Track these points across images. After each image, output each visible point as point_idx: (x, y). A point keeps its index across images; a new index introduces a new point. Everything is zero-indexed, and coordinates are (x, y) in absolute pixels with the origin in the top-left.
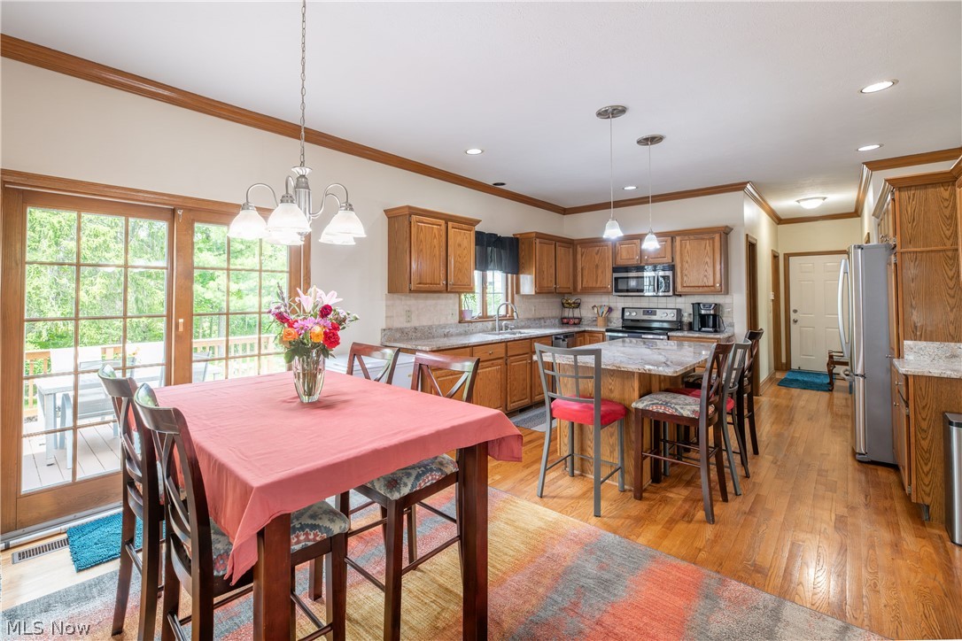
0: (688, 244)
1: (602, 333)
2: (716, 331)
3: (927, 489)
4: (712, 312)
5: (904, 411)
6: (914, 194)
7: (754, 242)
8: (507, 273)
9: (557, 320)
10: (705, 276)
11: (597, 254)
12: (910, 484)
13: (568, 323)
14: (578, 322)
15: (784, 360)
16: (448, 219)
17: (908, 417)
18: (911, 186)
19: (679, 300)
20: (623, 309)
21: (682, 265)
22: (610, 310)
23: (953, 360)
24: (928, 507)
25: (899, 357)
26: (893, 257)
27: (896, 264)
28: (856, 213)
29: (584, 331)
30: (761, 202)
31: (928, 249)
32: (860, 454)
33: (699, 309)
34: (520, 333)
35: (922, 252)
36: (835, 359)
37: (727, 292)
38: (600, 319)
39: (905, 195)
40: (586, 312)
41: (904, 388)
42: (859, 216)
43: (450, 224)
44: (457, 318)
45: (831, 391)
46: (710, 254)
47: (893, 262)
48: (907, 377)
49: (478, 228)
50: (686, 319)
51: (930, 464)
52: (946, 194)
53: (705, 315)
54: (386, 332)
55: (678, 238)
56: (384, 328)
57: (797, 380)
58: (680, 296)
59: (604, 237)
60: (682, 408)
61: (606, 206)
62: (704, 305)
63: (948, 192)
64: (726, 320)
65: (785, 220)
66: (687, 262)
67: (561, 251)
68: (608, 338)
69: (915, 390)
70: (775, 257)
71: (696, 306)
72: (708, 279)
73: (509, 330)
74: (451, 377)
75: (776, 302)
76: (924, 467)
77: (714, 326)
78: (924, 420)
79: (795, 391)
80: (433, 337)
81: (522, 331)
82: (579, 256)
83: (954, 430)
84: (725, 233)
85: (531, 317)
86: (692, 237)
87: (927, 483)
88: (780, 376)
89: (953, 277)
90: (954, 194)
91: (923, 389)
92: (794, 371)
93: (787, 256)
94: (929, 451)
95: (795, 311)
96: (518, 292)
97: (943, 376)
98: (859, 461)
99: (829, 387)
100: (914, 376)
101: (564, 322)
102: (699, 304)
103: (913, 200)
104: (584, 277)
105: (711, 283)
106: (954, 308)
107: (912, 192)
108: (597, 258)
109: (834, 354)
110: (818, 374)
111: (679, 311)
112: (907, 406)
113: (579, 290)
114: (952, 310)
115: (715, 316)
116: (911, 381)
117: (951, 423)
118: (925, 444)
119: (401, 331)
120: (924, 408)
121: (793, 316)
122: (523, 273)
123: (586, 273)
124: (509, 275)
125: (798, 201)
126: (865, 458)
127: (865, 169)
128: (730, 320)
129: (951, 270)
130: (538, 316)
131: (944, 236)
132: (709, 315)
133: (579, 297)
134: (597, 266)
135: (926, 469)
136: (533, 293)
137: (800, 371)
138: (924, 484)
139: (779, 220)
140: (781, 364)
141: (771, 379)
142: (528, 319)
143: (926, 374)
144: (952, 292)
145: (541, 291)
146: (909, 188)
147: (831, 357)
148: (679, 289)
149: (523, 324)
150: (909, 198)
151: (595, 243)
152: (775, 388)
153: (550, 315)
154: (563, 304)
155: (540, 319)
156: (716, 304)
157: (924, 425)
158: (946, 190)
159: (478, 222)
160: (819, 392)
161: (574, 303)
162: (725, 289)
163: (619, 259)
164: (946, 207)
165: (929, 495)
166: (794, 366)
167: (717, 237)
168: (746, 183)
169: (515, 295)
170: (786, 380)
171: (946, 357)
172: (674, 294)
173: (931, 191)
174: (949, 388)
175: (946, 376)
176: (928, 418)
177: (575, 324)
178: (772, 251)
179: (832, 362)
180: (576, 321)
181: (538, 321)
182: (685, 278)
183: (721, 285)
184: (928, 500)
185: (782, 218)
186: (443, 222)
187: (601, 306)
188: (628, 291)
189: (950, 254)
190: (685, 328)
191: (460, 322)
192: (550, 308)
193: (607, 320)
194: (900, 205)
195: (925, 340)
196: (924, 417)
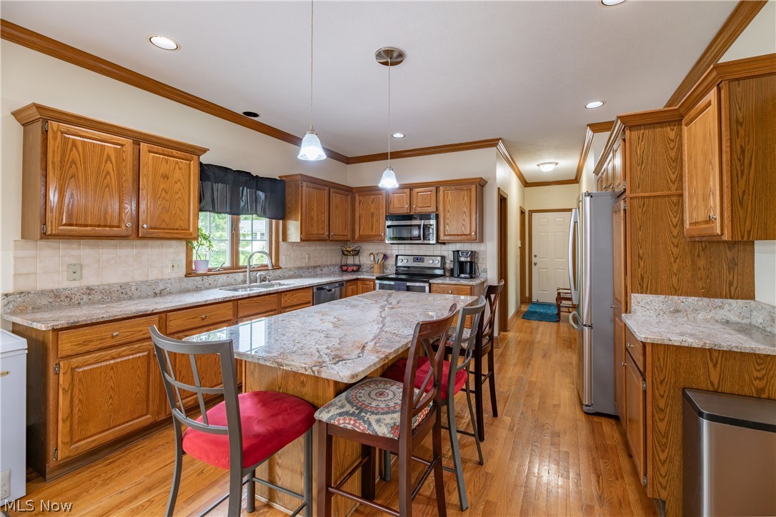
0: (449, 194)
1: (373, 280)
2: (471, 277)
3: (664, 482)
4: (469, 259)
5: (641, 385)
6: (643, 134)
7: (506, 196)
8: (271, 218)
9: (337, 267)
10: (464, 225)
11: (373, 202)
12: (645, 474)
13: (346, 271)
14: (358, 268)
15: (527, 295)
16: (139, 139)
17: (645, 392)
18: (640, 125)
19: (444, 247)
20: (397, 256)
21: (445, 215)
22: (385, 257)
23: (677, 315)
24: (664, 502)
25: (626, 312)
26: (622, 202)
27: (625, 210)
28: (576, 180)
29: (357, 279)
30: (512, 163)
31: (655, 194)
32: (587, 406)
33: (459, 256)
34: (280, 284)
35: (649, 197)
36: (562, 295)
37: (482, 240)
38: (376, 266)
39: (635, 134)
40: (365, 260)
41: (641, 358)
42: (578, 183)
43: (144, 146)
44: (183, 271)
45: (559, 321)
46: (468, 204)
47: (622, 208)
48: (644, 345)
49: (205, 159)
50: (449, 265)
51: (666, 451)
52: (672, 135)
53: (463, 262)
54: (11, 298)
55: (442, 188)
56: (10, 290)
57: (536, 312)
58: (444, 243)
59: (380, 185)
60: (378, 421)
61: (383, 156)
62: (462, 253)
63: (674, 132)
64: (481, 266)
65: (530, 183)
66: (449, 212)
67: (336, 198)
68: (377, 286)
69: (653, 360)
70: (522, 213)
71: (456, 253)
72: (465, 227)
73: (267, 282)
74: (112, 362)
75: (522, 249)
76: (661, 454)
77: (471, 272)
78: (662, 396)
79: (535, 323)
80: (131, 298)
81: (282, 282)
82: (357, 204)
83: (705, 423)
84: (481, 184)
85: (304, 265)
86: (453, 188)
87: (664, 474)
88: (525, 308)
89: (677, 224)
90: (680, 135)
91: (662, 361)
92: (534, 304)
93: (531, 212)
94: (666, 436)
95: (535, 256)
96: (285, 239)
97: (684, 344)
98: (586, 413)
99: (557, 318)
100: (653, 345)
101: (344, 269)
102: (458, 251)
103: (642, 140)
104: (362, 226)
105: (468, 232)
106: (677, 258)
107: (642, 131)
108: (373, 206)
109: (561, 291)
110: (549, 305)
111: (443, 258)
112: (644, 380)
113: (356, 238)
114: (675, 261)
115: (471, 263)
116: (649, 349)
117: (701, 414)
118: (662, 426)
119: (56, 294)
120: (661, 382)
121: (534, 260)
122: (290, 218)
123: (363, 220)
124: (274, 221)
125: (538, 165)
126: (591, 410)
127: (589, 133)
128: (484, 267)
129: (675, 217)
130: (313, 264)
131: (669, 180)
132: (466, 262)
133: (360, 244)
134: (372, 214)
135: (663, 456)
136: (299, 240)
137: (538, 304)
138: (661, 475)
139: (526, 183)
140: (525, 299)
141: (518, 312)
142: (299, 268)
143: (667, 342)
144: (675, 241)
145: (307, 238)
146: (638, 127)
147: (559, 294)
148: (442, 237)
149: (291, 273)
150: (639, 138)
151: (372, 191)
152: (520, 321)
153: (329, 263)
154: (343, 251)
155: (314, 267)
156: (472, 252)
157: (662, 403)
158: (672, 130)
159: (204, 151)
160: (551, 323)
161: (353, 251)
162: (481, 238)
163: (391, 207)
164: (672, 149)
165: (665, 488)
166: (534, 300)
167: (473, 188)
168: (498, 140)
169: (281, 243)
170: (528, 312)
171: (671, 312)
172: (438, 242)
173: (658, 130)
174: (688, 359)
175: (686, 345)
176: (666, 395)
177: (353, 271)
178: (520, 207)
179: (560, 298)
180: (355, 268)
181: (312, 270)
182: (447, 227)
183: (476, 234)
184: (664, 495)
185: (528, 181)
186: (128, 142)
187: (377, 254)
188: (411, 239)
189: (674, 199)
190: (448, 274)
191: (186, 276)
192: (327, 255)
193: (383, 267)
194: (630, 146)
195: (651, 294)
196: (662, 393)
